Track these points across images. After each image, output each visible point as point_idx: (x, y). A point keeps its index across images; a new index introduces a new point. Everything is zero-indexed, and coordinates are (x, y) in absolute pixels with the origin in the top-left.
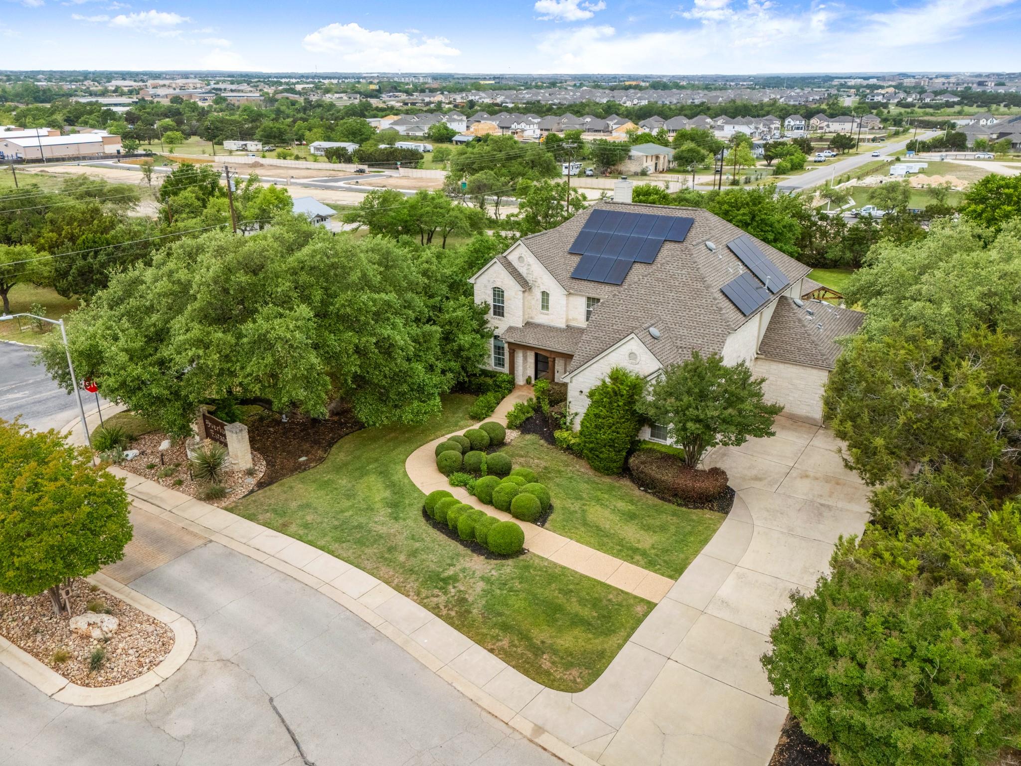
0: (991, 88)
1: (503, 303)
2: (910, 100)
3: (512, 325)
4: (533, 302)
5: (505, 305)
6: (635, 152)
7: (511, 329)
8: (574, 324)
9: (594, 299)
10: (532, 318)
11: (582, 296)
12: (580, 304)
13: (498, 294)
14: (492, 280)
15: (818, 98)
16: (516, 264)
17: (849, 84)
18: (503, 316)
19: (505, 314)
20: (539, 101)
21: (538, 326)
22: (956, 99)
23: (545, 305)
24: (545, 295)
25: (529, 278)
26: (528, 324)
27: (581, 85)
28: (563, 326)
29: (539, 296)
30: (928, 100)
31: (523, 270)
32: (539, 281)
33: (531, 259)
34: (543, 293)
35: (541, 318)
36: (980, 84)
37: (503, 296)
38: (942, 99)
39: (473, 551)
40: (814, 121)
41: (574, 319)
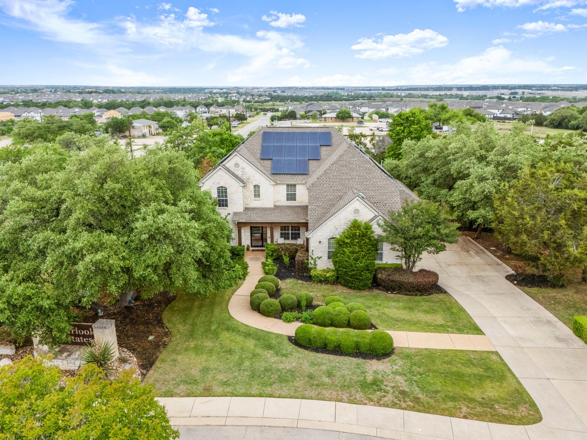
0: (279, 93)
1: (226, 196)
2: (248, 99)
3: (235, 211)
4: (248, 194)
5: (228, 198)
6: (136, 123)
7: (235, 214)
8: (278, 204)
9: (291, 185)
10: (247, 205)
11: (283, 184)
12: (283, 190)
13: (222, 191)
14: (217, 182)
15: (204, 98)
16: (232, 169)
17: (214, 92)
18: (227, 206)
19: (229, 205)
20: (31, 101)
21: (254, 209)
22: (269, 99)
23: (257, 195)
24: (257, 187)
25: (244, 178)
26: (246, 209)
27: (56, 91)
28: (272, 206)
29: (252, 189)
30: (256, 99)
31: (239, 173)
32: (252, 178)
33: (243, 164)
34: (255, 186)
35: (255, 203)
36: (274, 92)
37: (226, 192)
38: (263, 99)
39: (364, 358)
40: (212, 109)
41: (278, 201)
